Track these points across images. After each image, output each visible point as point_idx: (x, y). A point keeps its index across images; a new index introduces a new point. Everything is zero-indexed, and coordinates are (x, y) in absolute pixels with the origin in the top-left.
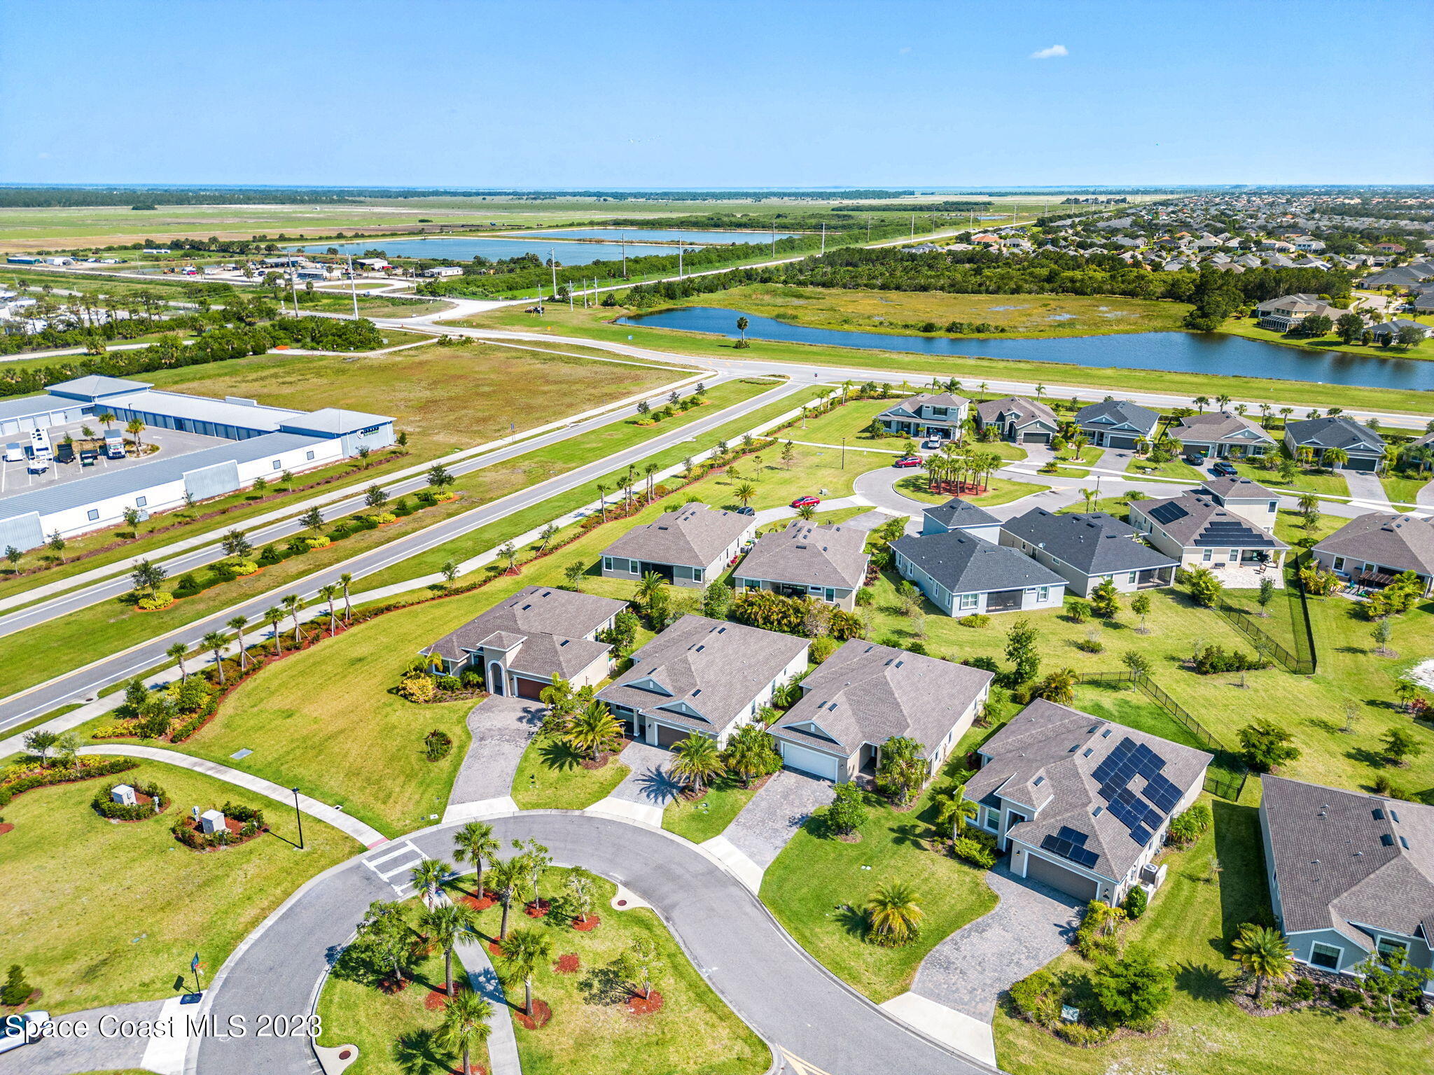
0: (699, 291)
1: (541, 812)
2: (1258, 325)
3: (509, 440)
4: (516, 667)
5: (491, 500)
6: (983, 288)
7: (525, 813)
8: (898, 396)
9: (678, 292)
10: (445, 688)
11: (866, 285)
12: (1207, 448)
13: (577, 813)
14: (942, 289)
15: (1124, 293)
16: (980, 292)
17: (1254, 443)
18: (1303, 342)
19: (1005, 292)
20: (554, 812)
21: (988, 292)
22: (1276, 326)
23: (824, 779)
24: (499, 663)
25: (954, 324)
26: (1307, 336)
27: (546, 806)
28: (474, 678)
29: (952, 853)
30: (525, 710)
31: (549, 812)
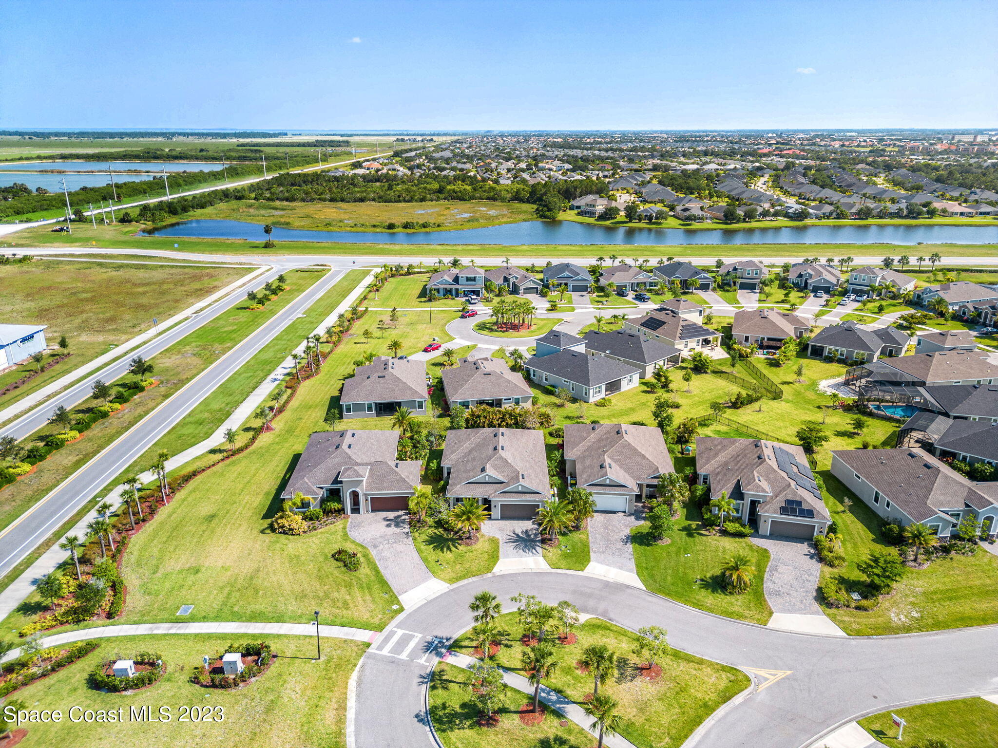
0: (193, 207)
1: (465, 581)
2: (578, 214)
3: (153, 331)
4: (371, 490)
5: (188, 380)
6: (401, 198)
7: (455, 586)
8: (418, 273)
9: (179, 210)
10: (311, 519)
11: (319, 199)
12: (625, 286)
13: (490, 575)
14: (374, 200)
15: (488, 198)
16: (400, 201)
17: (649, 280)
18: (608, 223)
19: (416, 201)
20: (474, 579)
21: (405, 201)
22: (591, 214)
23: (618, 512)
24: (357, 490)
25: (407, 223)
26: (608, 219)
27: (464, 577)
28: (336, 506)
29: (724, 533)
30: (385, 519)
31: (470, 580)
